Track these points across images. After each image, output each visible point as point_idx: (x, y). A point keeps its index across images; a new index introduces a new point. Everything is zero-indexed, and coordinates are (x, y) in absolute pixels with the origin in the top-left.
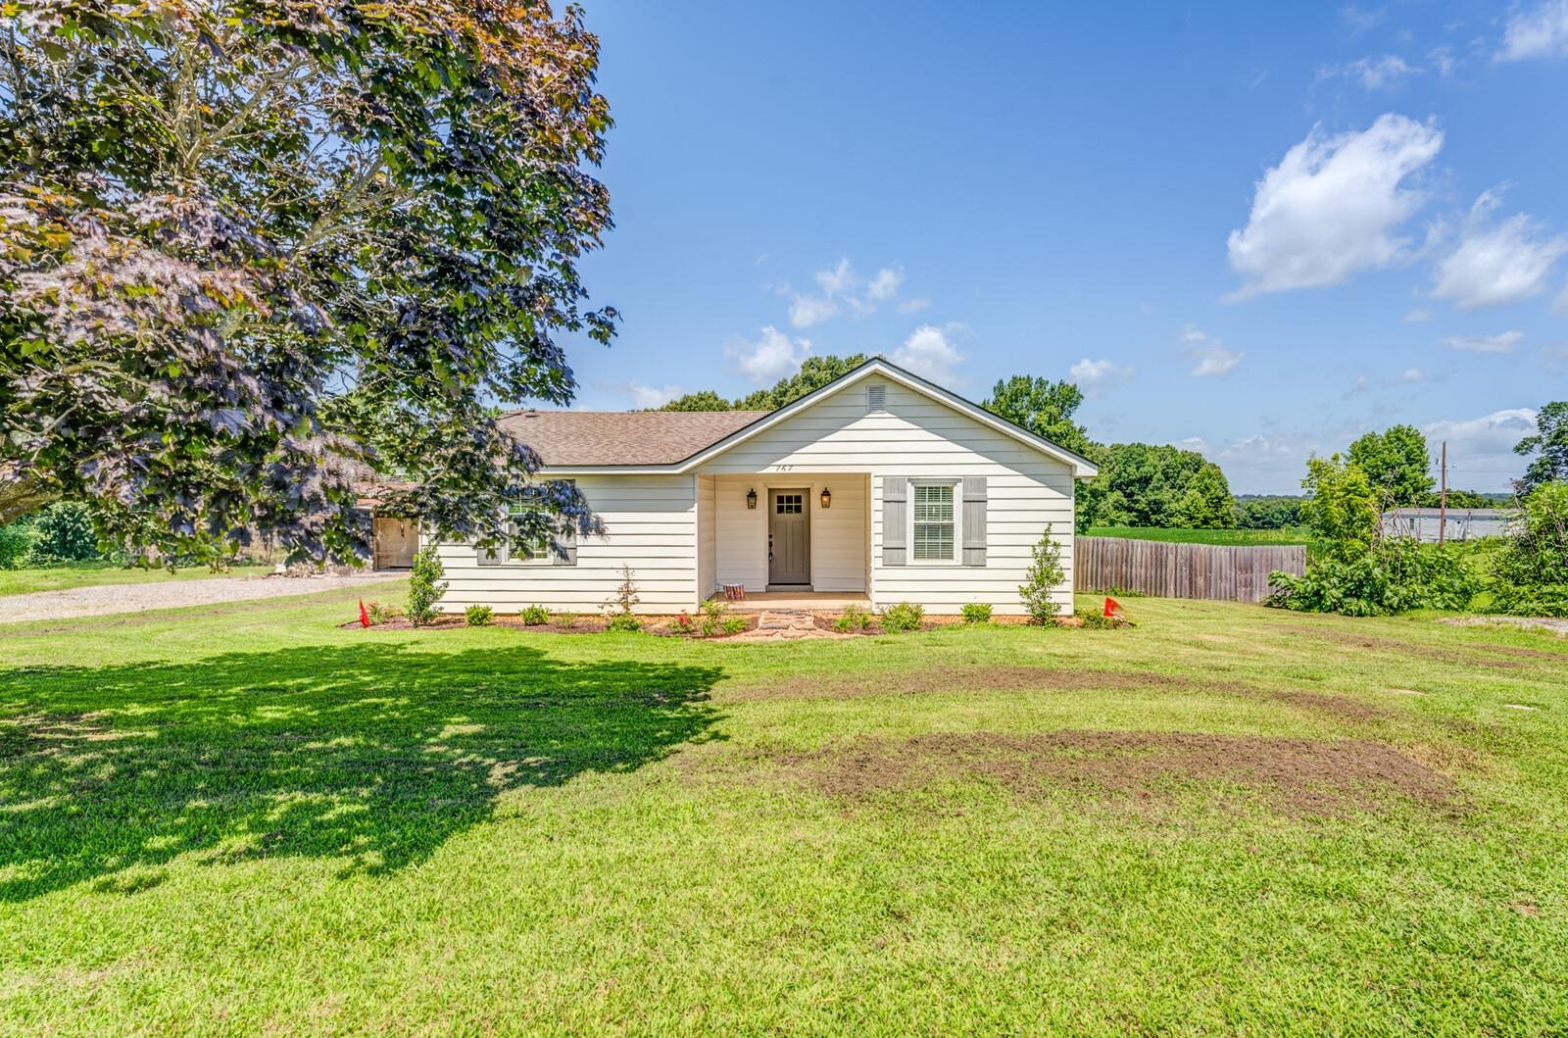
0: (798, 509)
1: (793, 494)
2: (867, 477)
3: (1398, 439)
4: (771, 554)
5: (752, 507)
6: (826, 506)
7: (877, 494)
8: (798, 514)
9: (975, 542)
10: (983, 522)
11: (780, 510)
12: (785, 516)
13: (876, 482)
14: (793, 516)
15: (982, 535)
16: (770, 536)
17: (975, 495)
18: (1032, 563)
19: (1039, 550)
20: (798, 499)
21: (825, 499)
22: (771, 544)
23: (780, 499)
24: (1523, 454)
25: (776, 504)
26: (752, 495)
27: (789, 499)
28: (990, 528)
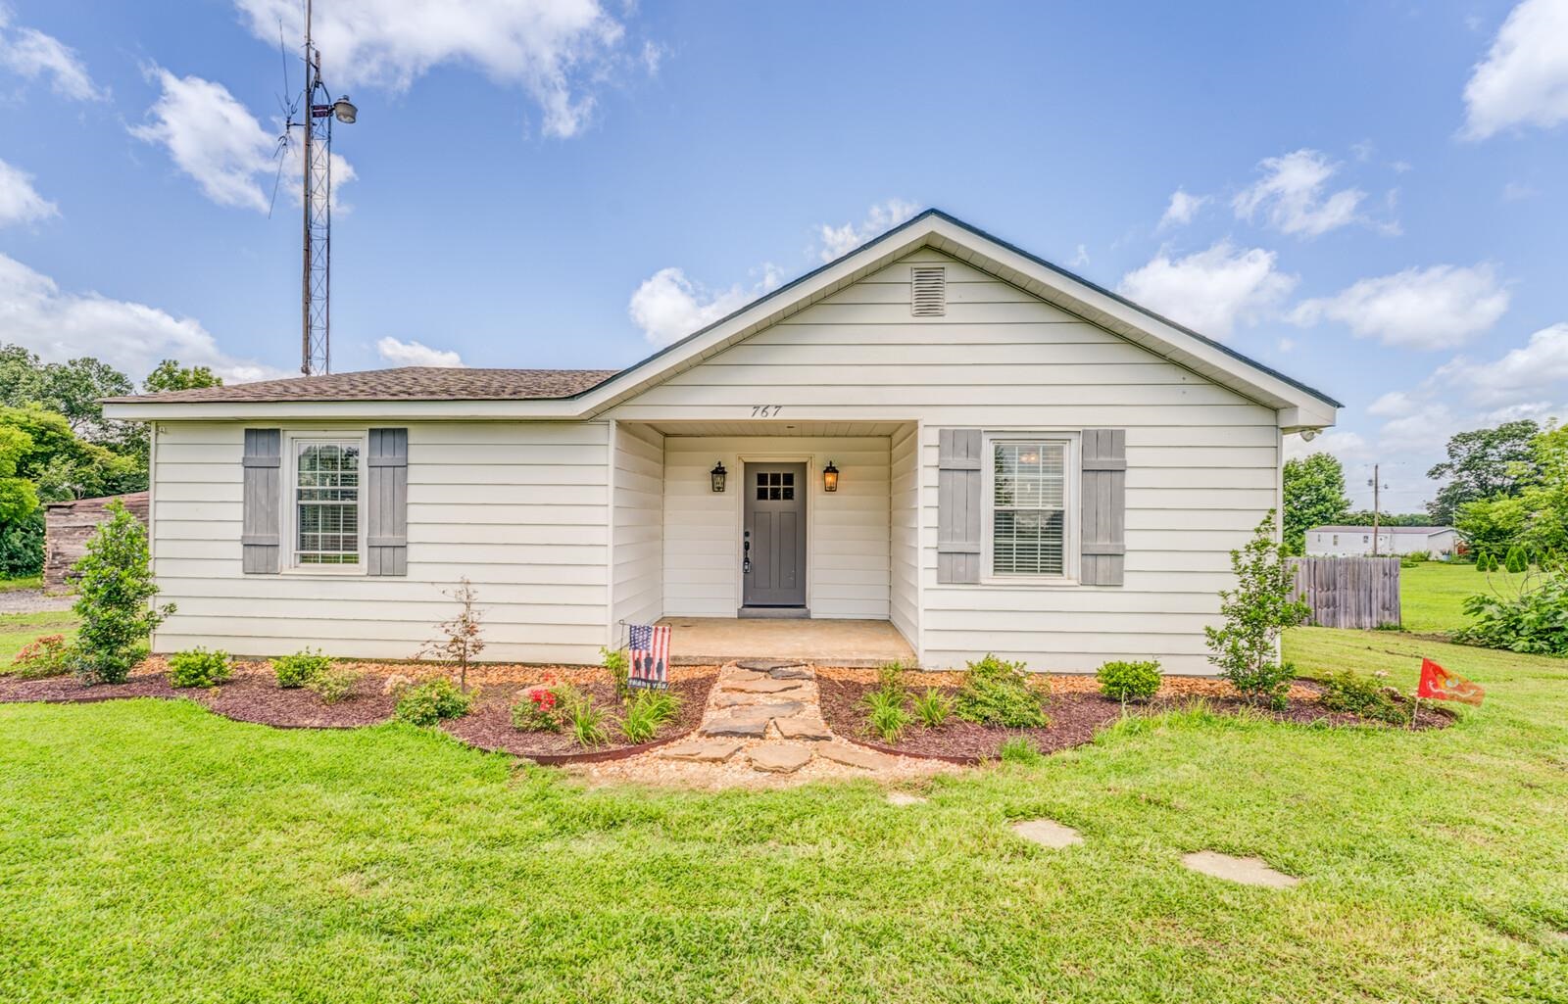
0: (789, 494)
1: (782, 472)
2: (913, 426)
3: (1318, 464)
4: (746, 560)
5: (719, 489)
6: (831, 489)
7: (927, 457)
8: (788, 502)
9: (1102, 544)
10: (1118, 508)
11: (762, 495)
12: (769, 504)
13: (927, 437)
14: (782, 504)
15: (1117, 532)
16: (746, 534)
17: (1104, 461)
18: (1232, 583)
19: (1246, 560)
20: (789, 479)
21: (830, 478)
22: (747, 546)
23: (762, 479)
24: (1436, 478)
25: (755, 486)
26: (719, 471)
27: (775, 479)
28: (1131, 520)
